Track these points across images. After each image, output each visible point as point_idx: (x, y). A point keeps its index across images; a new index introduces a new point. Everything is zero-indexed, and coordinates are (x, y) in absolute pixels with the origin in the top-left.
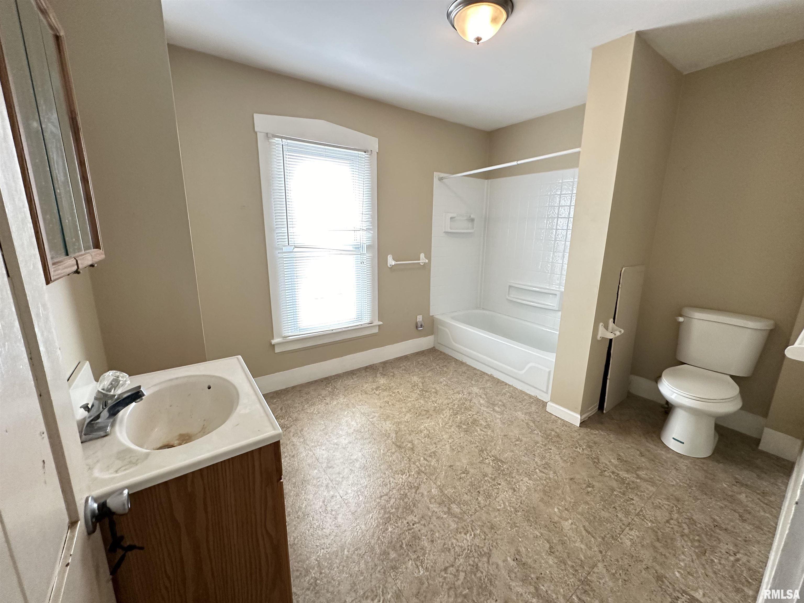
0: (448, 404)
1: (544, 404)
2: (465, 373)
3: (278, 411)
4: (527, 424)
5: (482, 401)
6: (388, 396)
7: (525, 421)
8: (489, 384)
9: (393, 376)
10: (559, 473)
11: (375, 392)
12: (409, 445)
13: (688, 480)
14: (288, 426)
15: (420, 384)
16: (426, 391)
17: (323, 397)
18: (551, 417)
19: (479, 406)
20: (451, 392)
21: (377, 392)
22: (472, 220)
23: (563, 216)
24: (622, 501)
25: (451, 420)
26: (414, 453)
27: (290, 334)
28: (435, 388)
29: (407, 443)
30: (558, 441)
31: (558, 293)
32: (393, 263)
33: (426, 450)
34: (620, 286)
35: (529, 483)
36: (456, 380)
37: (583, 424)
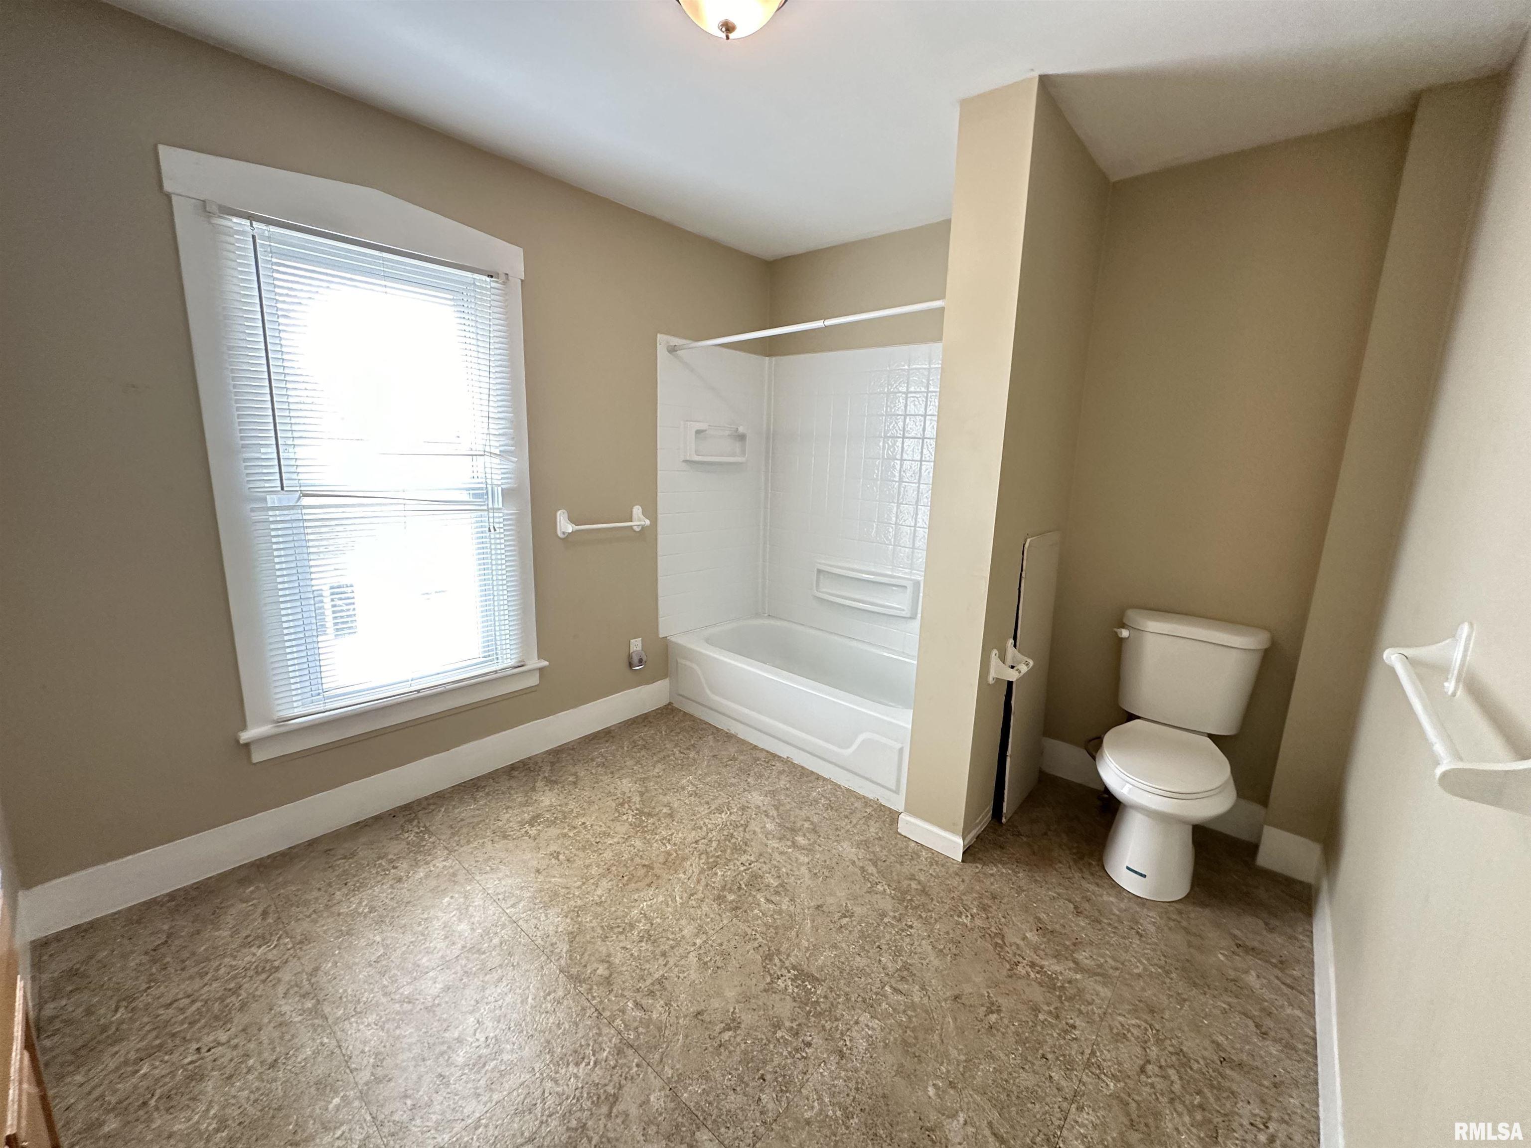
0: (697, 842)
1: (893, 817)
2: (734, 759)
3: (255, 920)
4: (863, 869)
5: (770, 826)
6: (558, 838)
7: (857, 863)
8: (783, 783)
9: (575, 783)
10: (931, 986)
11: (526, 832)
12: (602, 970)
13: (1162, 958)
14: (276, 964)
15: (636, 799)
16: (649, 815)
17: (391, 861)
18: (907, 847)
19: (763, 837)
20: (703, 810)
21: (533, 832)
22: (742, 438)
23: (913, 435)
24: (1055, 1035)
25: (703, 882)
26: (611, 991)
27: (297, 712)
28: (668, 805)
29: (595, 965)
30: (923, 905)
31: (909, 585)
32: (570, 528)
33: (642, 978)
34: (1023, 575)
35: (873, 1029)
36: (715, 777)
37: (969, 853)
